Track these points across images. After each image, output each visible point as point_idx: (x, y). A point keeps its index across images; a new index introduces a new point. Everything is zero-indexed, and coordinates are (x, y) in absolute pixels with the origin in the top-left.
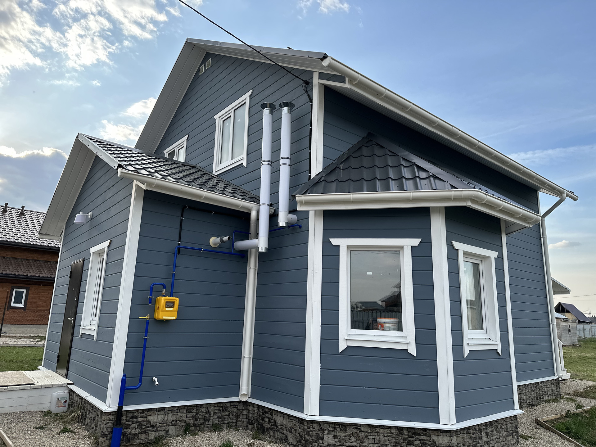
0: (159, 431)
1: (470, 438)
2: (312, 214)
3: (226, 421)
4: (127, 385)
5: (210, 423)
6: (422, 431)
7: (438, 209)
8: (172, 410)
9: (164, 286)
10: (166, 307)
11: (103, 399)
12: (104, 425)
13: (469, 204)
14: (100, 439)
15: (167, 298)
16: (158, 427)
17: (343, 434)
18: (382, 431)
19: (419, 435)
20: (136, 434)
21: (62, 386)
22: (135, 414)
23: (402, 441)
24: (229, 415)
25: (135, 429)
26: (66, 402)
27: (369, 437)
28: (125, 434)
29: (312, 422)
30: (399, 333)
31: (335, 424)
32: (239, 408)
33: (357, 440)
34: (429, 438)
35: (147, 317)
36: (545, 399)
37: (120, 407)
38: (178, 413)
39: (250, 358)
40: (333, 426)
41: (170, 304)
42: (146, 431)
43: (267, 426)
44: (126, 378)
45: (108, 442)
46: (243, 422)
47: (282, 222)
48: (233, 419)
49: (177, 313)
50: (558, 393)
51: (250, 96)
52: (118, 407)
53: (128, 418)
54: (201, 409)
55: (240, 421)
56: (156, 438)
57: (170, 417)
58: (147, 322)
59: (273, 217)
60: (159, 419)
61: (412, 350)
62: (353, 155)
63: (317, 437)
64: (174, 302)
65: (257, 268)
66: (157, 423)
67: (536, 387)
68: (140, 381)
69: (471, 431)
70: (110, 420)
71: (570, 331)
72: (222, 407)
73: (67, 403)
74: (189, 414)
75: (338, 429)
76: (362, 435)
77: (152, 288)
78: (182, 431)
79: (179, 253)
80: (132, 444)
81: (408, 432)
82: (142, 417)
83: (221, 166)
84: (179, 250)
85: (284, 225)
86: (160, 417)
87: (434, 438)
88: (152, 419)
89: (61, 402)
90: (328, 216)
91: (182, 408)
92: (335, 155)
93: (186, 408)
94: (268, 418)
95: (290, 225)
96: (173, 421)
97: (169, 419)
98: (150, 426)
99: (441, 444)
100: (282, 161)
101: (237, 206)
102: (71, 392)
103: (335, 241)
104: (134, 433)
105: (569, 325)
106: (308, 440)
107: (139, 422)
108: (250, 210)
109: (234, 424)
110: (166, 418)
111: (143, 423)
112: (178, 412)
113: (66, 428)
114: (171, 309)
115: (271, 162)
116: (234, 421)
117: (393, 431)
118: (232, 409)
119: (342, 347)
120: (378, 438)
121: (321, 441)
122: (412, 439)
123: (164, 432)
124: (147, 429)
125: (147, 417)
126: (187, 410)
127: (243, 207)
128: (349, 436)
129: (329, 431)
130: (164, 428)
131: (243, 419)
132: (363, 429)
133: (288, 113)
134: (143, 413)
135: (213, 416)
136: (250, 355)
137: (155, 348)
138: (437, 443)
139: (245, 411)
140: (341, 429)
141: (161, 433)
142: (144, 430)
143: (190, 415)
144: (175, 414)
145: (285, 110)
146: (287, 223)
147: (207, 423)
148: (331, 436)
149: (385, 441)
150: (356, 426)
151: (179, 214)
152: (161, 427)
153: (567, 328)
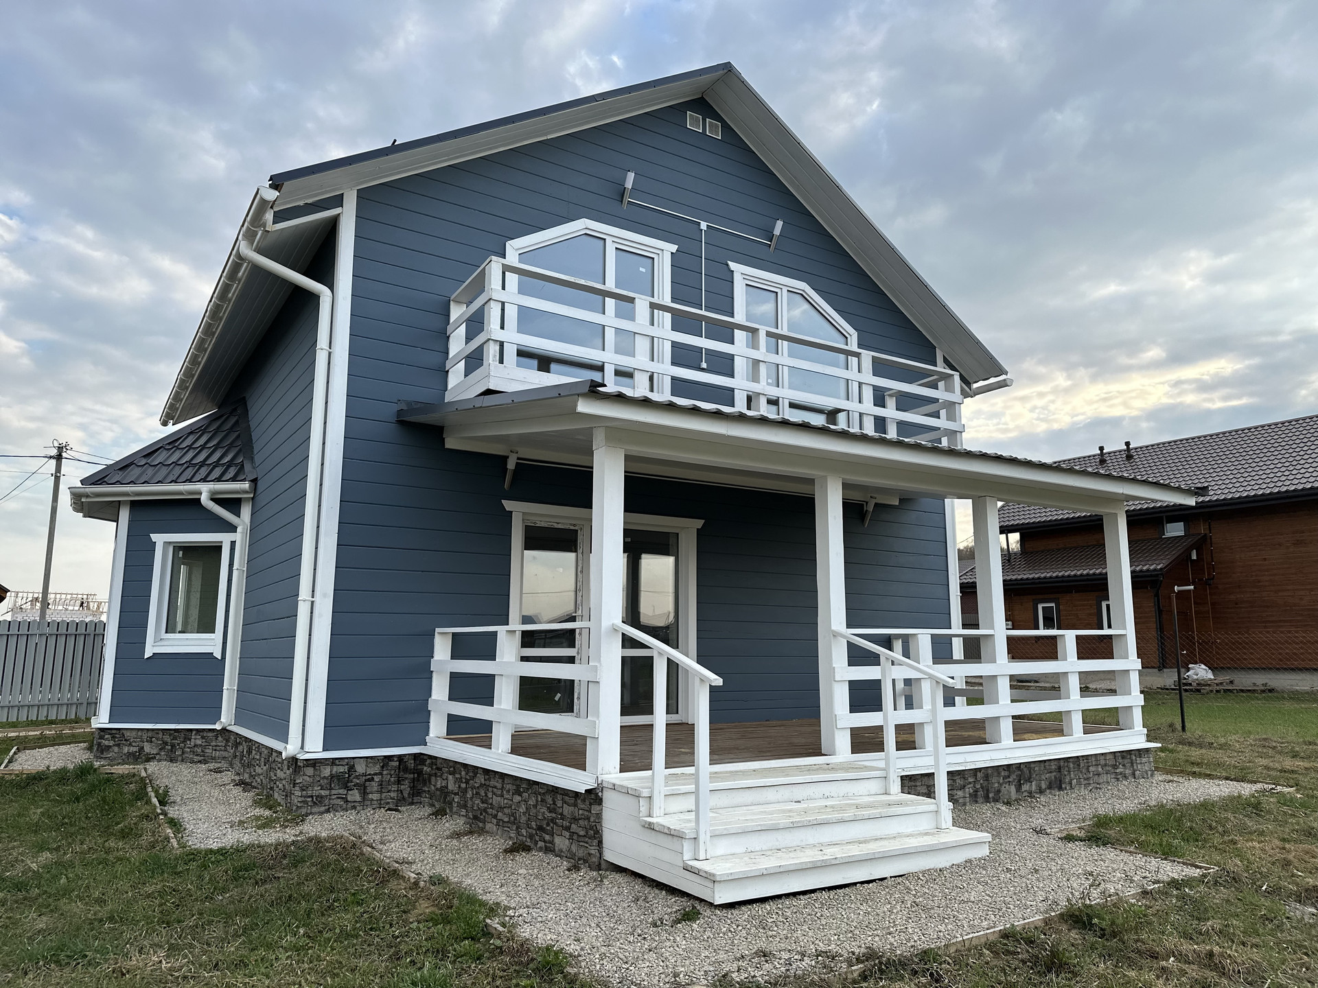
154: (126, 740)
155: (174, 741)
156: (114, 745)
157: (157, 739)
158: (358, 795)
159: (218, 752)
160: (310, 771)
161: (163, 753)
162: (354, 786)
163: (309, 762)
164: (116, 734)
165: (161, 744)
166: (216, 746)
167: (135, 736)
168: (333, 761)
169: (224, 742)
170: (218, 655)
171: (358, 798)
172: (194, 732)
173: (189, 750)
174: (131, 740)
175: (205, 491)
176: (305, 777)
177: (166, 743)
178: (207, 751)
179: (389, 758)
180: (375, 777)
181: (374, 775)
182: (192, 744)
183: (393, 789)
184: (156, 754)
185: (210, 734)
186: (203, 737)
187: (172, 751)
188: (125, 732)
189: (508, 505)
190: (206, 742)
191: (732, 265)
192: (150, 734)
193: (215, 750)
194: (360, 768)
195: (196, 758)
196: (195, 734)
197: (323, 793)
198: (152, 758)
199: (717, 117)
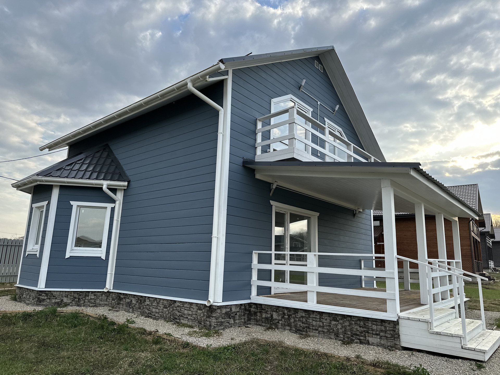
154: (54, 296)
155: (79, 297)
156: (47, 299)
157: (71, 296)
158: (233, 321)
159: (102, 302)
160: (219, 311)
161: (73, 302)
162: (231, 317)
163: (219, 307)
164: (49, 293)
165: (73, 298)
166: (102, 299)
167: (59, 295)
168: (226, 307)
169: (106, 297)
170: (104, 257)
171: (233, 322)
172: (90, 293)
173: (87, 301)
174: (56, 297)
175: (105, 184)
176: (217, 314)
177: (75, 298)
178: (97, 301)
179: (241, 305)
180: (237, 313)
181: (237, 312)
182: (89, 298)
183: (242, 318)
184: (70, 303)
185: (99, 294)
186: (95, 295)
187: (78, 301)
188: (53, 293)
189: (272, 202)
190: (96, 297)
191: (326, 119)
192: (67, 293)
193: (101, 301)
194: (234, 310)
195: (91, 305)
196: (91, 294)
197: (223, 320)
198: (68, 305)
199: (322, 65)
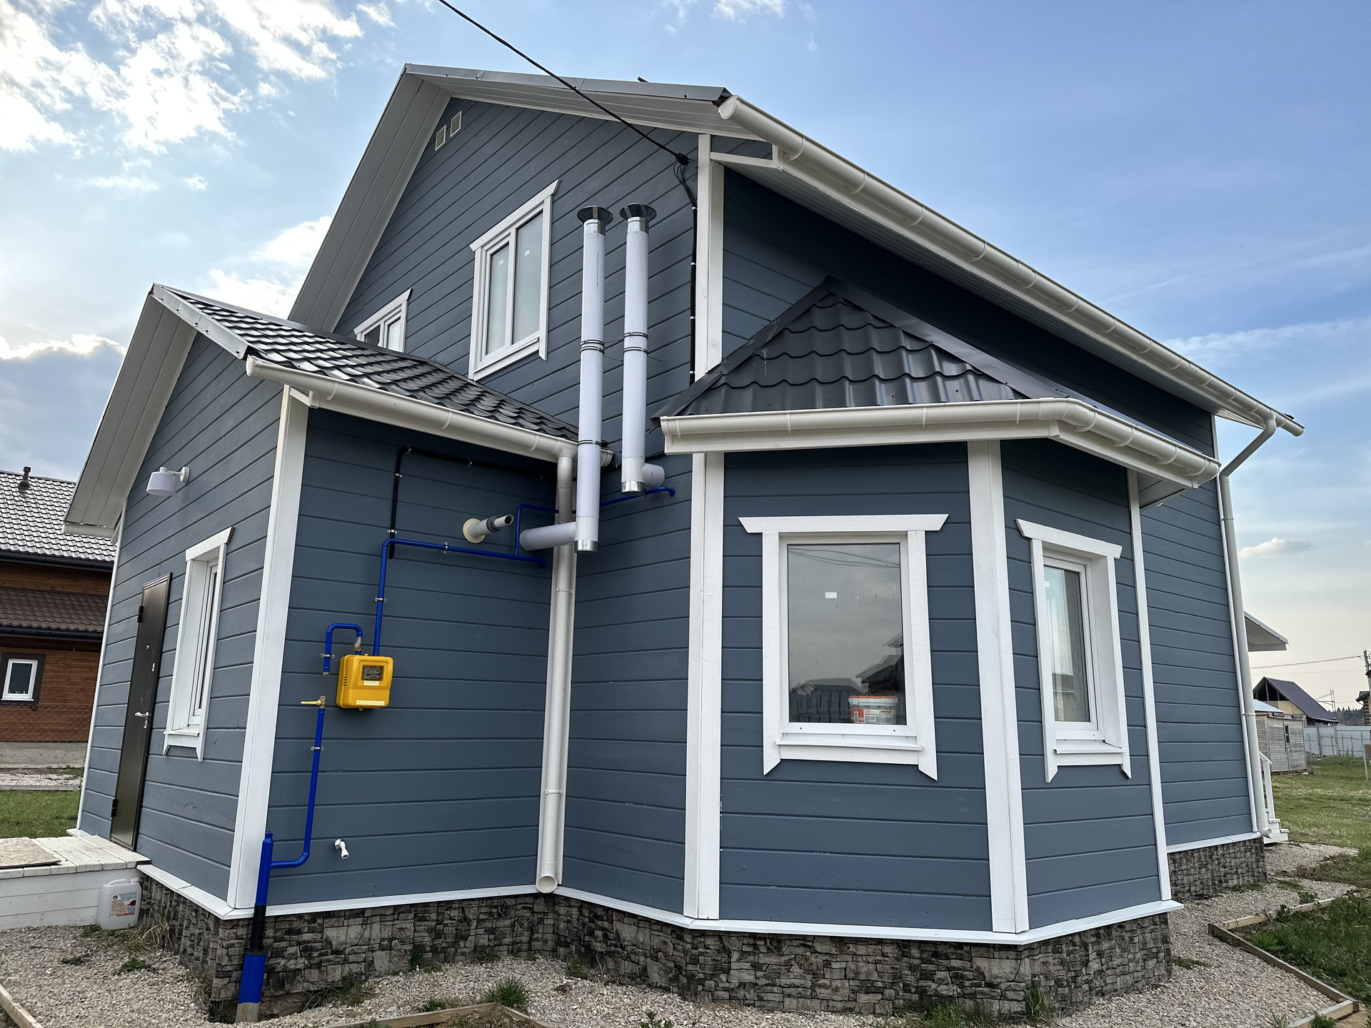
0: (352, 963)
1: (1062, 963)
2: (698, 461)
3: (506, 941)
4: (276, 857)
5: (470, 944)
6: (952, 950)
7: (984, 445)
8: (380, 915)
9: (358, 631)
10: (363, 679)
11: (221, 891)
12: (224, 951)
13: (1053, 433)
14: (215, 981)
15: (366, 657)
16: (349, 954)
17: (773, 960)
18: (862, 950)
19: (947, 957)
20: (299, 969)
21: (124, 868)
22: (295, 925)
23: (907, 972)
24: (513, 925)
25: (296, 959)
26: (133, 903)
27: (834, 965)
28: (271, 971)
29: (703, 933)
30: (899, 729)
31: (754, 936)
32: (535, 910)
33: (807, 971)
34: (969, 964)
35: (319, 702)
36: (1231, 884)
37: (260, 908)
38: (396, 922)
39: (560, 794)
40: (751, 941)
41: (373, 673)
42: (321, 962)
43: (599, 947)
44: (273, 842)
45: (232, 988)
46: (546, 941)
47: (630, 483)
48: (522, 935)
49: (388, 692)
50: (1260, 870)
51: (553, 195)
52: (256, 908)
53: (278, 934)
54: (448, 912)
55: (537, 940)
56: (344, 979)
57: (376, 931)
58: (321, 713)
59: (610, 472)
60: (352, 936)
61: (929, 766)
62: (790, 327)
63: (715, 969)
64: (382, 668)
65: (573, 591)
66: (346, 944)
67: (1211, 857)
68: (307, 848)
69: (1064, 948)
70: (237, 938)
71: (1288, 741)
72: (496, 907)
73: (137, 907)
74: (420, 923)
75: (763, 949)
76: (817, 960)
77: (329, 635)
78: (404, 963)
79: (391, 556)
80: (288, 993)
81: (922, 952)
82: (311, 931)
83: (488, 360)
84: (391, 548)
85: (635, 488)
86: (354, 931)
87: (981, 963)
88: (336, 935)
89: (122, 905)
90: (735, 464)
91: (403, 909)
92: (751, 328)
93: (413, 909)
94: (603, 929)
95: (648, 490)
96: (383, 940)
97: (374, 935)
98: (330, 951)
99: (997, 977)
100: (628, 343)
101: (526, 446)
102: (146, 880)
103: (751, 524)
104: (293, 967)
105: (1287, 727)
106: (694, 976)
107: (305, 942)
108: (556, 457)
109: (525, 947)
110: (367, 934)
111: (313, 945)
112: (394, 920)
113: (134, 960)
114: (376, 683)
115: (603, 345)
116: (525, 939)
117: (888, 949)
118: (520, 913)
119: (770, 763)
120: (853, 967)
121: (723, 977)
122: (931, 967)
123: (363, 964)
124: (324, 958)
125: (322, 932)
126: (415, 915)
127: (539, 449)
128: (788, 965)
129: (743, 953)
130: (363, 955)
131: (546, 933)
132: (818, 948)
133: (641, 229)
134: (314, 921)
135: (476, 928)
136: (560, 787)
137: (339, 773)
138: (986, 974)
139: (550, 916)
140: (769, 949)
141: (355, 968)
142: (317, 960)
143: (423, 926)
144: (387, 923)
145: (634, 224)
146: (641, 484)
147: (462, 944)
148: (747, 965)
149: (869, 973)
150: (804, 940)
151: (391, 464)
152: (355, 953)
153: (1282, 732)
